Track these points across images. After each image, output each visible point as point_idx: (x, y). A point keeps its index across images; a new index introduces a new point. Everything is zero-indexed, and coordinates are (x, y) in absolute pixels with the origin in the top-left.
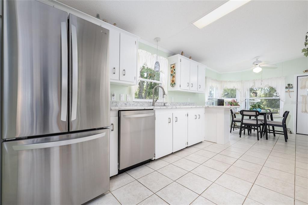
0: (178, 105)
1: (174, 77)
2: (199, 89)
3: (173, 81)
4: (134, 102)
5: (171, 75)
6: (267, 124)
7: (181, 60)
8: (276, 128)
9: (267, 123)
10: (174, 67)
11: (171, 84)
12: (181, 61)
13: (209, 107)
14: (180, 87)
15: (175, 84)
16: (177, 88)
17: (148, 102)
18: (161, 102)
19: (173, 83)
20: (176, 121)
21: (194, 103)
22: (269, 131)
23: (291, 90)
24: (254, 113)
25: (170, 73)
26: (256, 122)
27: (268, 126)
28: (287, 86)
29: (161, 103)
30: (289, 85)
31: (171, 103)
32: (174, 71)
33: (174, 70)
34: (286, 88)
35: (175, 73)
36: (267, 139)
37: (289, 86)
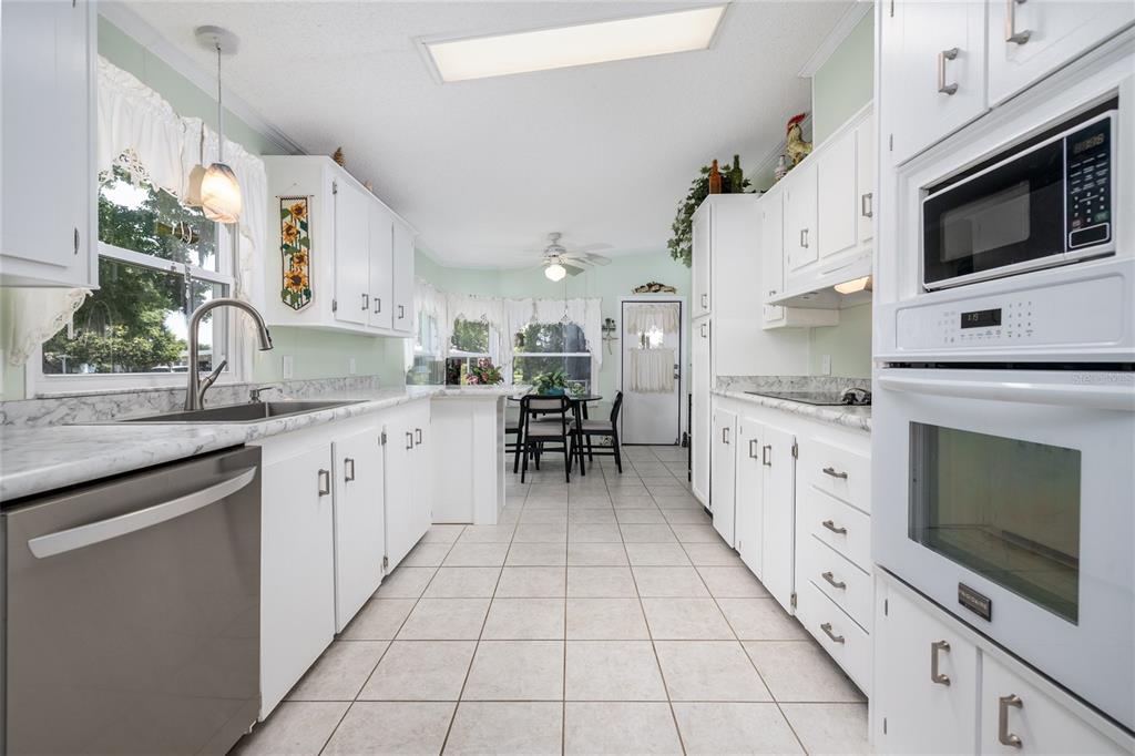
0: (312, 389)
1: (301, 259)
2: (396, 319)
3: (297, 280)
4: (40, 398)
5: (285, 247)
6: (583, 432)
7: (335, 185)
8: (596, 440)
9: (584, 428)
10: (299, 211)
11: (284, 293)
12: (335, 192)
13: (445, 395)
14: (335, 309)
15: (308, 293)
16: (317, 315)
17: (157, 390)
18: (232, 383)
19: (297, 290)
20: (347, 480)
21: (370, 377)
22: (590, 450)
23: (612, 333)
24: (557, 404)
25: (277, 238)
26: (562, 430)
27: (584, 437)
28: (605, 323)
29: (231, 391)
30: (608, 320)
31: (281, 387)
32: (303, 234)
33: (304, 226)
34: (604, 328)
35: (306, 242)
36: (583, 474)
37: (608, 325)
